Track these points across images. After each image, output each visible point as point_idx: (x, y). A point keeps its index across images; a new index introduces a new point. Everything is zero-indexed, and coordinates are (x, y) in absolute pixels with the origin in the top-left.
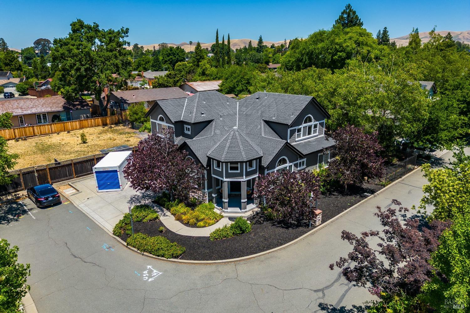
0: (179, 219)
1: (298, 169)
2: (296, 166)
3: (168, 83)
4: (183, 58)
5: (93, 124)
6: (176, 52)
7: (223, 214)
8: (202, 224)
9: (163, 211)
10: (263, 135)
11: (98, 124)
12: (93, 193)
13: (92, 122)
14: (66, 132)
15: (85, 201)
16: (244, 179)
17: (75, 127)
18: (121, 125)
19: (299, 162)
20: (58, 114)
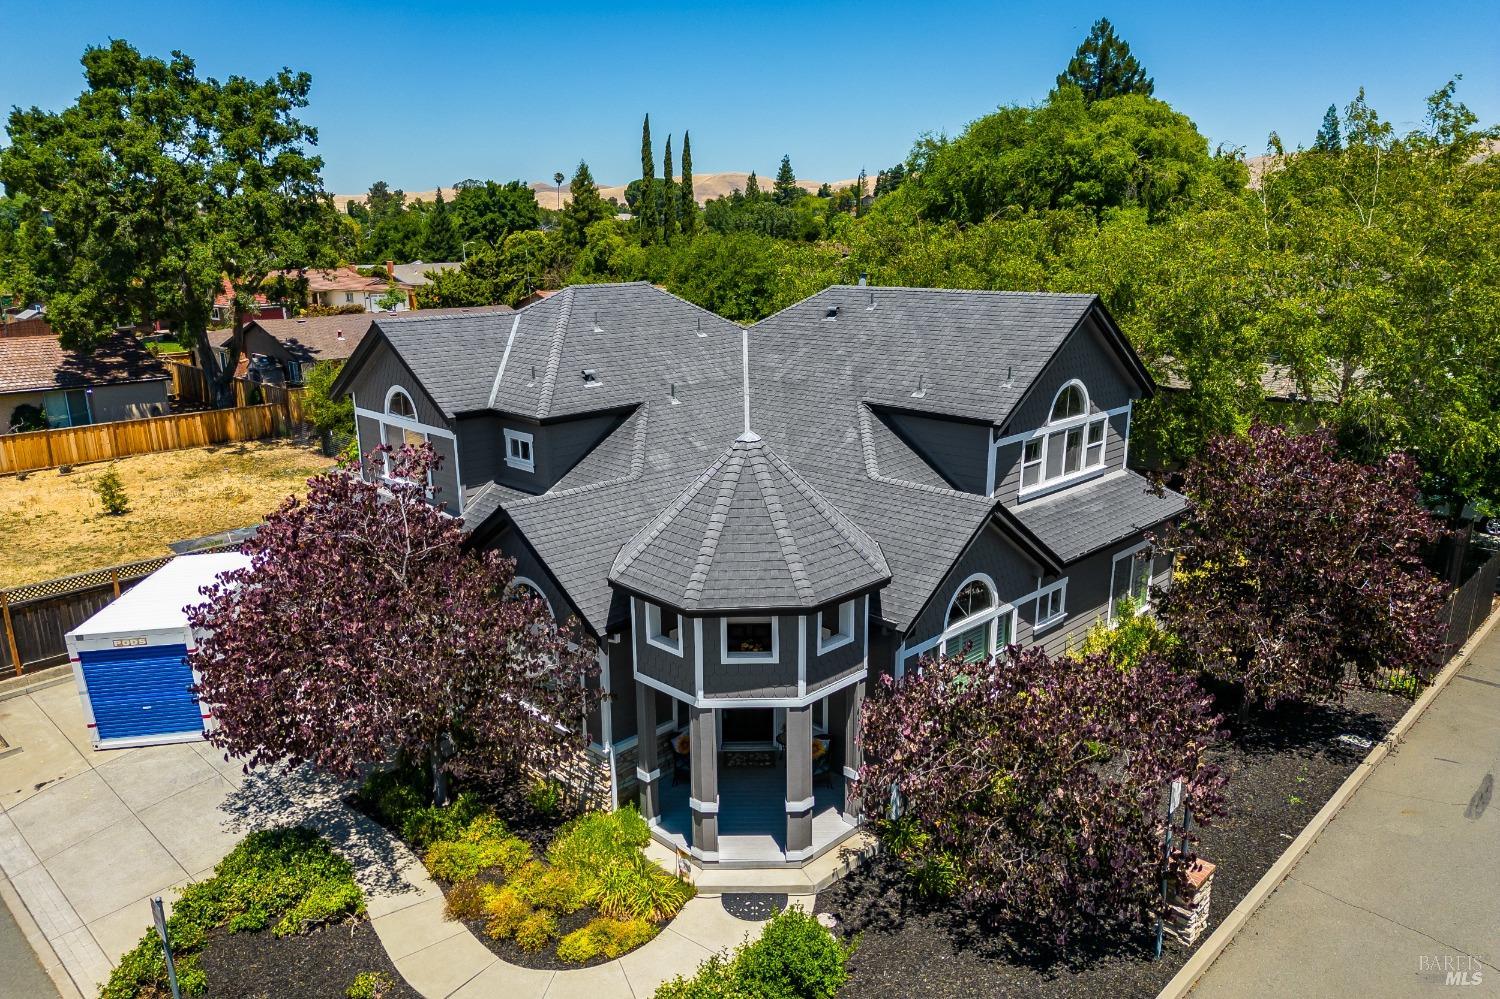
0: (467, 911)
1: (1036, 628)
2: (1027, 614)
3: (471, 294)
4: (531, 218)
5: (169, 438)
6: (506, 199)
7: (698, 877)
8: (584, 941)
9: (387, 857)
10: (874, 473)
11: (190, 436)
12: (73, 752)
13: (163, 428)
14: (57, 471)
15: (19, 797)
16: (803, 696)
17: (93, 452)
18: (284, 441)
19: (1037, 594)
20: (34, 403)
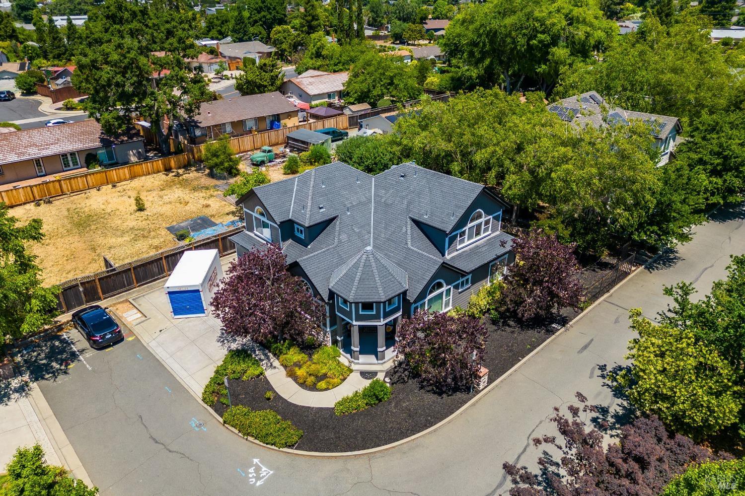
0: (292, 375)
1: (460, 291)
2: (456, 287)
3: (261, 80)
4: (283, 14)
5: (150, 169)
6: (271, 5)
7: (354, 367)
8: (323, 384)
9: (268, 358)
10: (410, 246)
11: (158, 169)
12: (166, 319)
14: (110, 186)
15: (156, 335)
16: (382, 322)
17: (122, 177)
18: (193, 169)
19: (460, 281)
20: (94, 153)
